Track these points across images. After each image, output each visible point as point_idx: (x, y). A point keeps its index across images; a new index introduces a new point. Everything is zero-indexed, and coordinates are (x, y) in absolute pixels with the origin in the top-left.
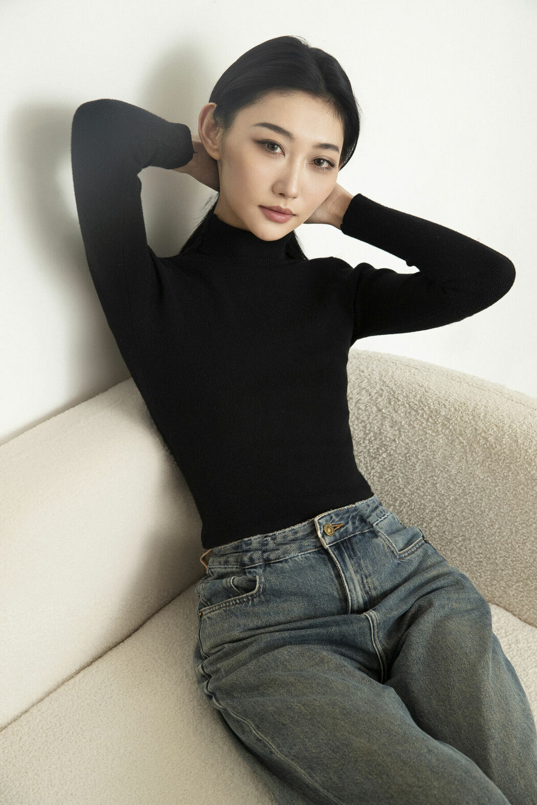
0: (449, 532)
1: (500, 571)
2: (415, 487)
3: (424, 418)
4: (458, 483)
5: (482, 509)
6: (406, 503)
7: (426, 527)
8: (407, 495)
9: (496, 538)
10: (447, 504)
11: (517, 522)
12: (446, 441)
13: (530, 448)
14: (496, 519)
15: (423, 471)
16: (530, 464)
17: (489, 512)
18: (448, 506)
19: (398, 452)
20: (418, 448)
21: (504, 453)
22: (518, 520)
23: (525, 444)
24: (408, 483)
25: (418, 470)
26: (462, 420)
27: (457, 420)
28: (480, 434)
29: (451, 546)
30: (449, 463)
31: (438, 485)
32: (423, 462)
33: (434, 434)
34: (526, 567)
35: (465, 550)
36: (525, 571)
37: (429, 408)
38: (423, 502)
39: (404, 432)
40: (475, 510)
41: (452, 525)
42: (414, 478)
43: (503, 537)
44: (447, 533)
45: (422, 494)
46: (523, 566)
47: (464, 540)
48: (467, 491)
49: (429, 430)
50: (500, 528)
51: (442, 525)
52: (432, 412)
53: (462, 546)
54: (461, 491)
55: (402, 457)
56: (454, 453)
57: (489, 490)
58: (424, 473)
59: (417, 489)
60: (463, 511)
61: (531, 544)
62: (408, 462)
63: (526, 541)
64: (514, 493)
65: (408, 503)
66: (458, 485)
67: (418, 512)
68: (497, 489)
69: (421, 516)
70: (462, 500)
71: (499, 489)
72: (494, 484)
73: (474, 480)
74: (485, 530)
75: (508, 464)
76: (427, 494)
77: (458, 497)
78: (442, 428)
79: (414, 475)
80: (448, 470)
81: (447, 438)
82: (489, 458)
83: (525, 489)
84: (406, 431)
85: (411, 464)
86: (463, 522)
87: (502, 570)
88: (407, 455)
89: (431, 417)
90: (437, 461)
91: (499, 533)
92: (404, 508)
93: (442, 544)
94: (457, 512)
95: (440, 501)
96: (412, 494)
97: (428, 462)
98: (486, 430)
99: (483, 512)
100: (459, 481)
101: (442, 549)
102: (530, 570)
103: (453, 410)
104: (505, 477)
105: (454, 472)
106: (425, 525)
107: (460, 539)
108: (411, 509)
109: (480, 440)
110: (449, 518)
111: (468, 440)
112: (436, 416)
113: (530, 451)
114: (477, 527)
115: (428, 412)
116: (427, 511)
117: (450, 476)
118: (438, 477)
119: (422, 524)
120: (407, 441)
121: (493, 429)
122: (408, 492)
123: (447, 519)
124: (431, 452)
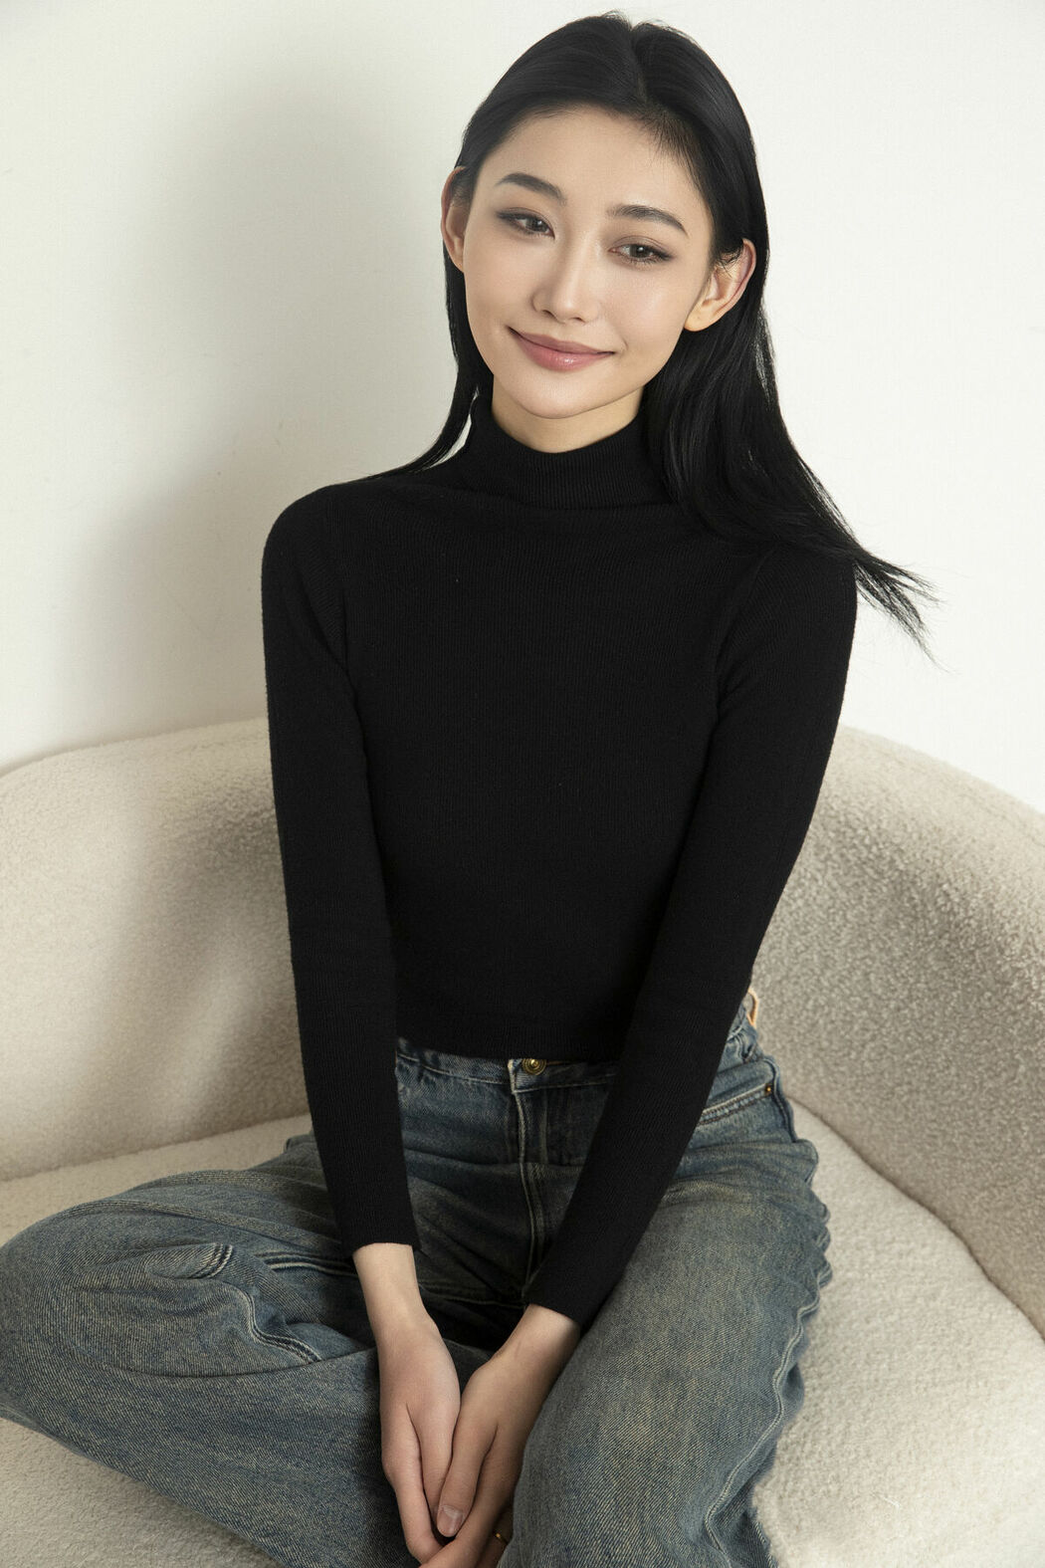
0: (890, 1073)
1: (959, 1162)
2: (837, 977)
3: (866, 846)
4: (903, 976)
5: (934, 1032)
6: (823, 1007)
7: (856, 1060)
8: (824, 991)
9: (954, 1093)
10: (885, 1016)
11: (980, 1064)
12: (893, 892)
13: (1009, 922)
14: (954, 1056)
15: (852, 945)
16: (1002, 952)
17: (943, 1038)
18: (886, 1021)
19: (819, 901)
20: (849, 901)
21: (969, 925)
22: (983, 1061)
23: (1004, 913)
24: (827, 967)
25: (844, 942)
26: (922, 858)
27: (914, 855)
28: (941, 885)
29: (895, 1100)
30: (892, 934)
31: (872, 977)
32: (852, 928)
33: (876, 877)
34: (993, 1161)
35: (913, 1110)
36: (993, 1167)
37: (879, 828)
38: (848, 1008)
39: (833, 868)
40: (924, 1034)
41: (892, 1059)
42: (836, 957)
43: (963, 1093)
44: (886, 1075)
45: (848, 992)
46: (989, 1156)
47: (910, 1092)
48: (914, 993)
49: (872, 867)
50: (958, 1075)
51: (878, 1058)
52: (880, 834)
53: (908, 1101)
54: (906, 993)
55: (824, 913)
56: (901, 915)
57: (944, 996)
58: (853, 950)
59: (840, 981)
60: (907, 1034)
61: (1000, 1113)
62: (831, 923)
63: (993, 1106)
64: (978, 1005)
65: (827, 1009)
66: (902, 980)
67: (843, 1029)
68: (955, 994)
69: (847, 1037)
70: (906, 1011)
71: (959, 995)
72: (952, 985)
73: (925, 974)
74: (938, 1075)
75: (972, 948)
76: (855, 993)
77: (901, 1005)
78: (890, 868)
79: (837, 951)
80: (889, 948)
81: (895, 888)
82: (947, 932)
83: (993, 999)
84: (836, 865)
85: (833, 928)
86: (907, 1056)
87: (964, 1161)
88: (832, 911)
89: (877, 844)
90: (875, 927)
91: (958, 1083)
92: (821, 1016)
93: (882, 1095)
94: (900, 1034)
95: (875, 1009)
96: (831, 991)
97: (862, 928)
98: (953, 880)
99: (936, 1038)
100: (903, 972)
101: (883, 1105)
102: (998, 1166)
103: (915, 836)
104: (966, 974)
105: (897, 953)
106: (853, 1055)
107: (906, 1088)
108: (832, 1022)
109: (939, 896)
110: (888, 1044)
111: (922, 893)
112: (884, 843)
113: (1007, 927)
114: (927, 1067)
115: (874, 835)
116: (856, 1028)
117: (893, 959)
118: (873, 959)
119: (849, 1054)
120: (835, 884)
121: (963, 880)
122: (826, 984)
123: (885, 1047)
124: (868, 909)
